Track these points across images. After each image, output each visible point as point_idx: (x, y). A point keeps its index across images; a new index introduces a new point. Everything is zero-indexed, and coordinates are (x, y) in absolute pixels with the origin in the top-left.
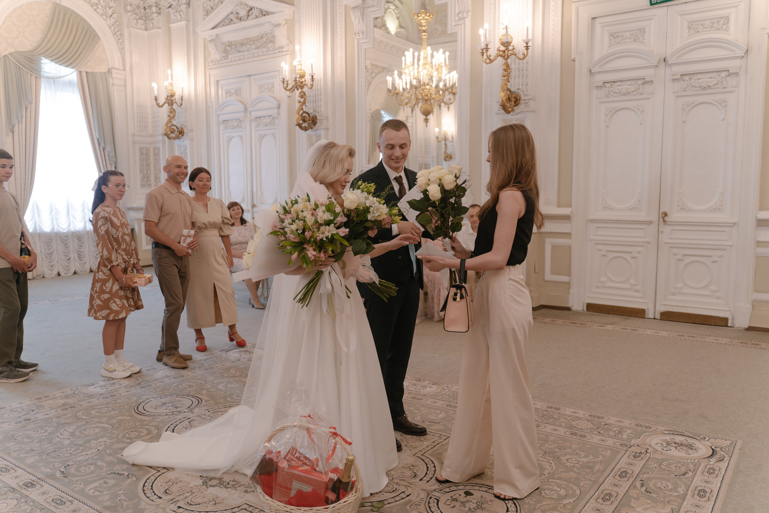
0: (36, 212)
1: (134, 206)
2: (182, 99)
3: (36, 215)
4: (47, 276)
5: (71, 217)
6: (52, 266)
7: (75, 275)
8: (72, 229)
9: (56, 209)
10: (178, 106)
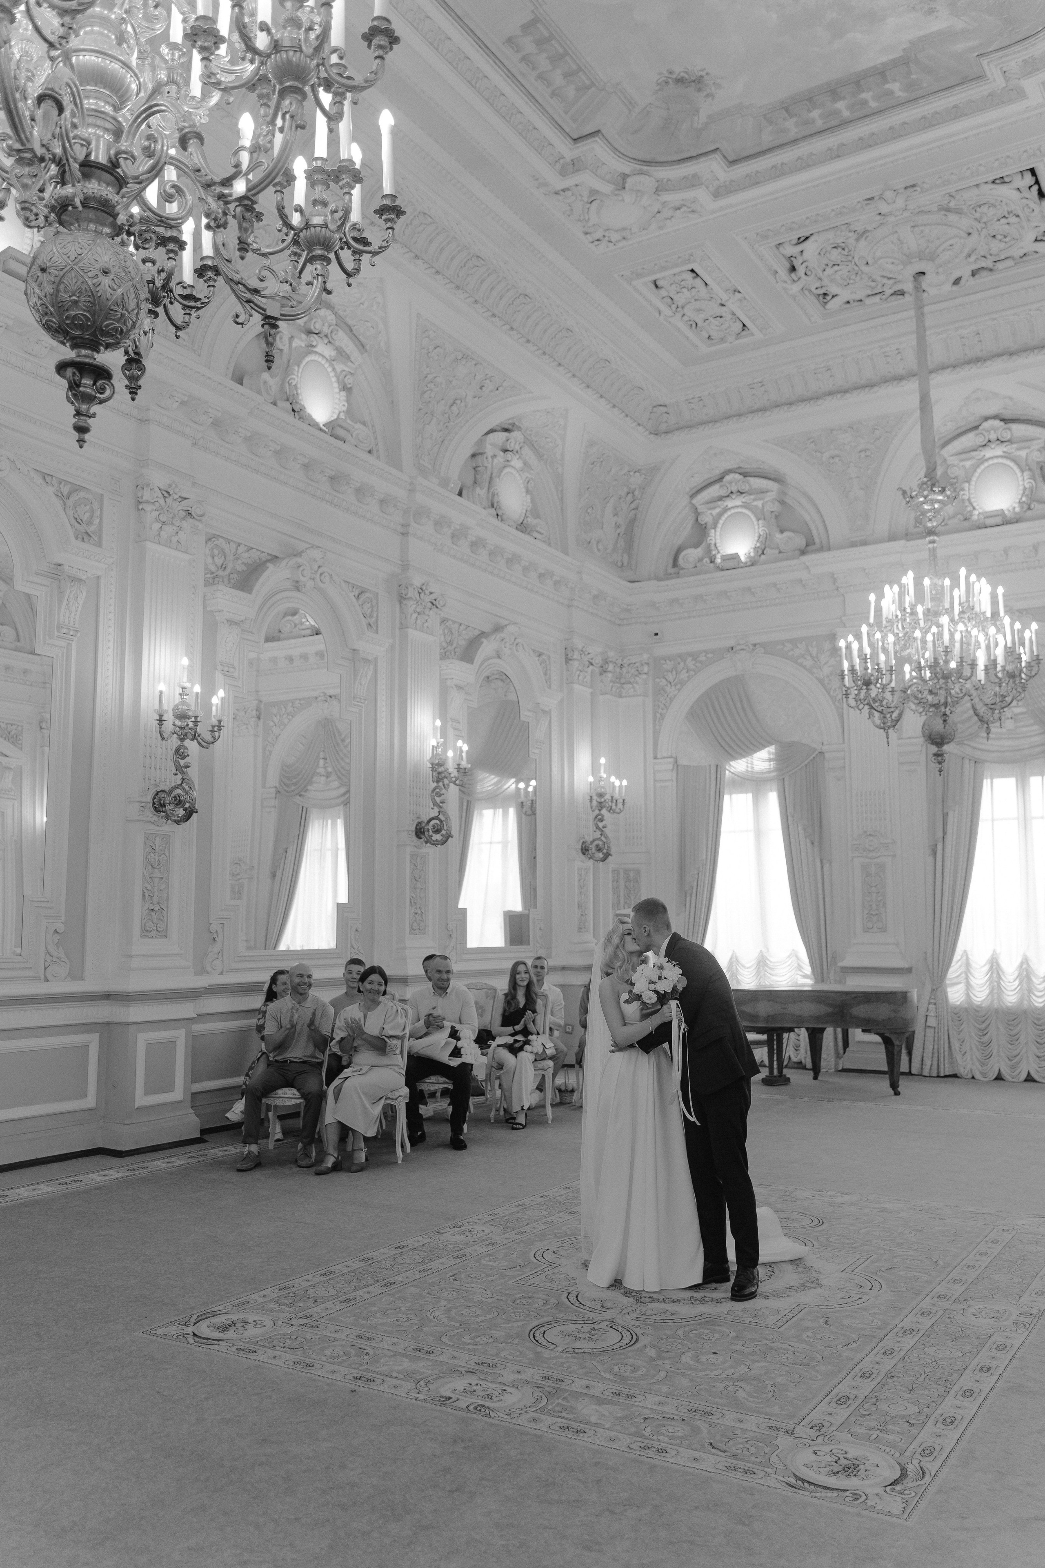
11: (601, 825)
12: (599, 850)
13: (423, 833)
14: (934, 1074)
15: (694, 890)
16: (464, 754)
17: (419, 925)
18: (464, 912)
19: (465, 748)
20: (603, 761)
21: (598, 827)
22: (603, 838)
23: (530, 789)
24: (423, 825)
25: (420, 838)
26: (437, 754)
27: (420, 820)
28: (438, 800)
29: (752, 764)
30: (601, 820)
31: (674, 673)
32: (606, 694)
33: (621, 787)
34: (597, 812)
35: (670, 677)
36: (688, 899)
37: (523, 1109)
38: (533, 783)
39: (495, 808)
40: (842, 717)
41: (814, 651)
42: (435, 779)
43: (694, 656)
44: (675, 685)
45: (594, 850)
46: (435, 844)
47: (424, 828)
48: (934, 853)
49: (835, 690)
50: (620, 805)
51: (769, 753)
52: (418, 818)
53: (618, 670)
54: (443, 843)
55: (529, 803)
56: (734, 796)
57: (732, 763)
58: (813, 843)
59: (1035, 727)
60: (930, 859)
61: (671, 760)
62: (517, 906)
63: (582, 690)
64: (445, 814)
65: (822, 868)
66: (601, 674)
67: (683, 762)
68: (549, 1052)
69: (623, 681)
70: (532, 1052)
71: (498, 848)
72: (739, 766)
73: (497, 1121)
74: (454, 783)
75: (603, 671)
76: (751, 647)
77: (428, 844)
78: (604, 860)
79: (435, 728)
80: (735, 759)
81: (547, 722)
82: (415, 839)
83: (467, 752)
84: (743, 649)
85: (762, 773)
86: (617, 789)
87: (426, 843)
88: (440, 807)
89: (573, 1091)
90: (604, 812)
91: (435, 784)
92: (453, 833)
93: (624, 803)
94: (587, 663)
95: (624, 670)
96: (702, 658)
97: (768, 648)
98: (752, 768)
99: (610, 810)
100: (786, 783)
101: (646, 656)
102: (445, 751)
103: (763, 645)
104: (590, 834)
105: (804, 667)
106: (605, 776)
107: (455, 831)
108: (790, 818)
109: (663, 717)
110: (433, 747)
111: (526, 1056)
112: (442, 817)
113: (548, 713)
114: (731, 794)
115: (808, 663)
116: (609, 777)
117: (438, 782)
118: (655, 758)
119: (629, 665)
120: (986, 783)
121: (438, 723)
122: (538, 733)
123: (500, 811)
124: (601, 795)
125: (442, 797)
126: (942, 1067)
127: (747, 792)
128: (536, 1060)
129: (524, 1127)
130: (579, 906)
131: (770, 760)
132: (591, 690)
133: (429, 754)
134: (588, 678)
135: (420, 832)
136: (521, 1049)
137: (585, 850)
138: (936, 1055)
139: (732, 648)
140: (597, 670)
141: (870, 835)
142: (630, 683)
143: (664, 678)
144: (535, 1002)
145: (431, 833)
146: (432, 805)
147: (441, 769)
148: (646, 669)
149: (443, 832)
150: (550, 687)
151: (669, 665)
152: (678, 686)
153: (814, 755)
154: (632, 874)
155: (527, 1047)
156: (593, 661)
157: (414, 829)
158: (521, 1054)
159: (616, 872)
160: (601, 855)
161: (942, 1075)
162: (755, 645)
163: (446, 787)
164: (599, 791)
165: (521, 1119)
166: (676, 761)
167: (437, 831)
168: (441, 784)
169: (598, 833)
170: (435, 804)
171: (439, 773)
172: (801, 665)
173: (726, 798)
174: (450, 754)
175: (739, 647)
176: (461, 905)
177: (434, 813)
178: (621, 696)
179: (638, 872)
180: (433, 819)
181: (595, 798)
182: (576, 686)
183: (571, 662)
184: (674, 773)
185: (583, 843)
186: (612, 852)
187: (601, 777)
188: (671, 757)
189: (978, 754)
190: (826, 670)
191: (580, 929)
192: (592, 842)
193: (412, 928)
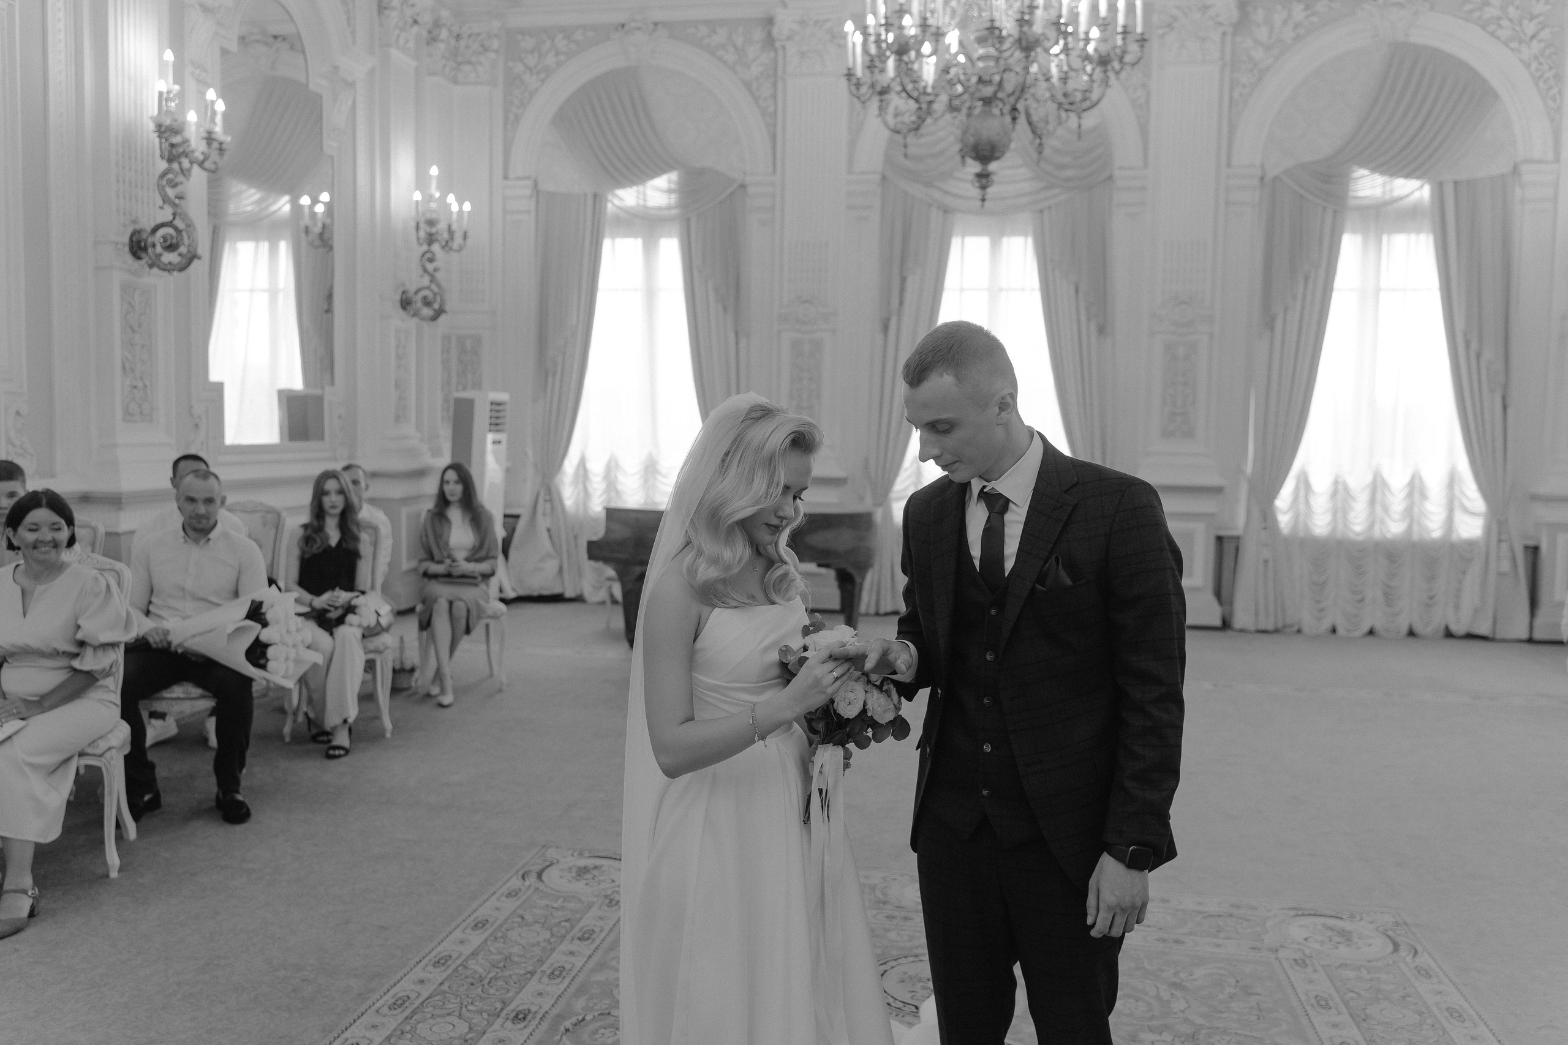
0: (1302, 493)
1: (1543, 490)
3: (1302, 499)
4: (1305, 629)
5: (1378, 509)
6: (1321, 610)
7: (1370, 639)
8: (1377, 533)
9: (1346, 489)
11: (430, 267)
12: (427, 303)
13: (145, 249)
14: (872, 611)
15: (559, 369)
16: (219, 119)
17: (140, 406)
18: (219, 387)
19: (220, 106)
20: (434, 171)
21: (425, 271)
22: (434, 287)
23: (320, 209)
24: (145, 236)
25: (139, 258)
26: (168, 112)
27: (138, 227)
28: (171, 192)
29: (644, 194)
30: (431, 260)
31: (536, 54)
32: (434, 74)
33: (461, 211)
34: (425, 248)
35: (531, 60)
36: (550, 379)
37: (345, 721)
38: (325, 197)
39: (256, 239)
40: (773, 137)
41: (739, 41)
42: (166, 154)
43: (567, 32)
44: (538, 73)
45: (419, 304)
46: (168, 268)
47: (146, 241)
48: (886, 328)
49: (765, 99)
50: (458, 240)
51: (670, 181)
52: (135, 222)
53: (453, 42)
54: (183, 268)
55: (317, 229)
56: (619, 241)
57: (620, 192)
58: (725, 309)
59: (1023, 170)
60: (879, 337)
61: (529, 183)
62: (296, 382)
63: (402, 60)
64: (185, 217)
65: (737, 343)
66: (428, 43)
67: (546, 186)
68: (384, 622)
69: (460, 59)
70: (360, 626)
71: (265, 298)
72: (627, 197)
73: (297, 738)
74: (201, 164)
75: (432, 39)
76: (651, 27)
77: (155, 270)
78: (434, 318)
79: (162, 63)
80: (621, 185)
81: (350, 102)
82: (129, 258)
83: (225, 115)
84: (639, 29)
85: (660, 208)
86: (455, 217)
87: (151, 266)
88: (175, 205)
89: (412, 670)
90: (436, 247)
91: (163, 165)
92: (200, 252)
93: (465, 236)
94: (410, 21)
95: (463, 43)
96: (578, 36)
97: (675, 30)
98: (645, 200)
99: (446, 246)
100: (693, 225)
101: (496, 24)
102: (182, 108)
103: (665, 24)
104: (415, 280)
105: (725, 62)
106: (437, 195)
107: (203, 249)
108: (696, 275)
109: (517, 119)
110: (161, 94)
111: (350, 632)
112: (178, 223)
113: (351, 85)
114: (613, 237)
115: (731, 57)
116: (444, 196)
117: (170, 160)
118: (506, 177)
119: (470, 36)
120: (956, 243)
121: (169, 56)
122: (335, 115)
123: (265, 246)
124: (431, 223)
125: (179, 189)
126: (882, 602)
127: (636, 237)
128: (364, 636)
129: (347, 751)
130: (397, 386)
131: (669, 191)
132: (414, 64)
133: (152, 108)
134: (411, 44)
135: (138, 247)
136: (340, 621)
137: (405, 303)
138: (875, 588)
139: (623, 26)
140: (425, 34)
141: (806, 302)
142: (470, 63)
143: (521, 60)
144: (356, 539)
145: (159, 249)
146: (160, 202)
147: (176, 140)
148: (495, 44)
149: (183, 249)
150: (354, 43)
151: (528, 43)
152: (542, 76)
153: (730, 190)
154: (469, 343)
155: (350, 618)
156: (419, 19)
157: (126, 240)
158: (341, 631)
159: (446, 338)
160: (427, 312)
161: (882, 611)
162: (656, 24)
163: (185, 173)
164: (429, 216)
165: (342, 739)
166: (536, 185)
167: (171, 247)
168: (175, 166)
169: (426, 281)
170: (166, 199)
171: (172, 145)
172: (720, 59)
173: (607, 244)
174: (192, 117)
175: (633, 25)
176: (214, 377)
177: (166, 215)
178: (455, 82)
179: (477, 340)
180: (163, 225)
181: (422, 225)
182: (395, 53)
183: (387, 12)
184: (533, 203)
185: (403, 293)
186: (447, 308)
187: (431, 196)
188: (528, 178)
189: (948, 200)
190: (755, 70)
191: (397, 419)
192: (417, 292)
193: (128, 415)
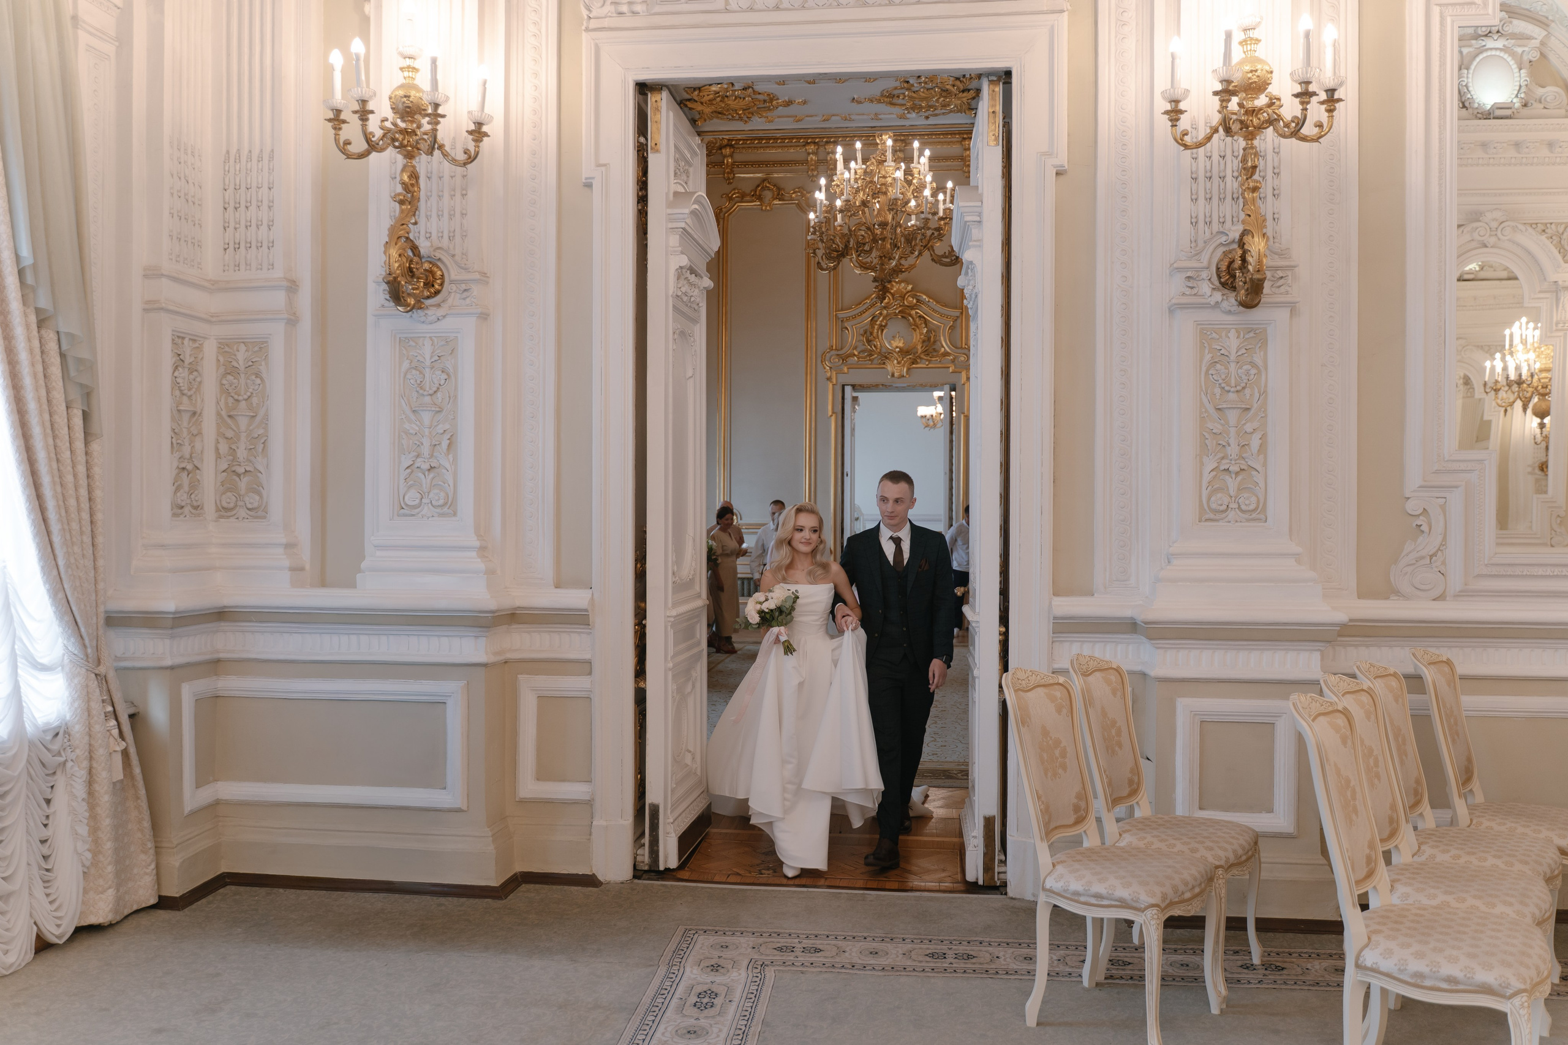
2: (478, 133)
10: (454, 161)
